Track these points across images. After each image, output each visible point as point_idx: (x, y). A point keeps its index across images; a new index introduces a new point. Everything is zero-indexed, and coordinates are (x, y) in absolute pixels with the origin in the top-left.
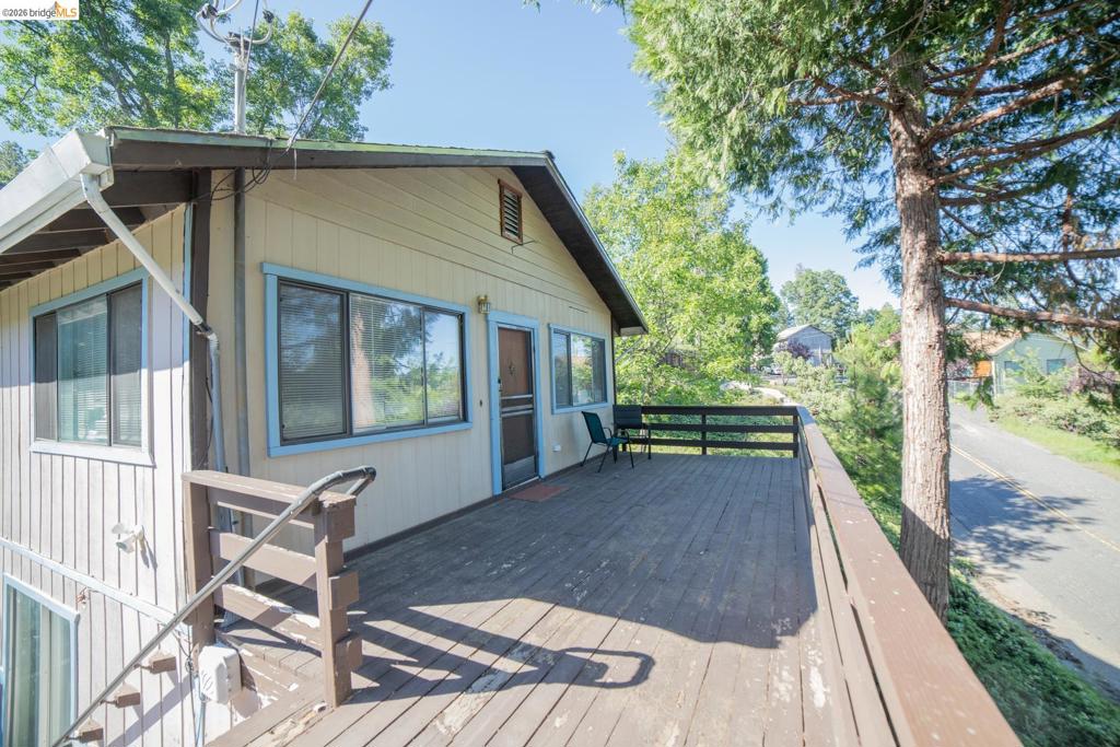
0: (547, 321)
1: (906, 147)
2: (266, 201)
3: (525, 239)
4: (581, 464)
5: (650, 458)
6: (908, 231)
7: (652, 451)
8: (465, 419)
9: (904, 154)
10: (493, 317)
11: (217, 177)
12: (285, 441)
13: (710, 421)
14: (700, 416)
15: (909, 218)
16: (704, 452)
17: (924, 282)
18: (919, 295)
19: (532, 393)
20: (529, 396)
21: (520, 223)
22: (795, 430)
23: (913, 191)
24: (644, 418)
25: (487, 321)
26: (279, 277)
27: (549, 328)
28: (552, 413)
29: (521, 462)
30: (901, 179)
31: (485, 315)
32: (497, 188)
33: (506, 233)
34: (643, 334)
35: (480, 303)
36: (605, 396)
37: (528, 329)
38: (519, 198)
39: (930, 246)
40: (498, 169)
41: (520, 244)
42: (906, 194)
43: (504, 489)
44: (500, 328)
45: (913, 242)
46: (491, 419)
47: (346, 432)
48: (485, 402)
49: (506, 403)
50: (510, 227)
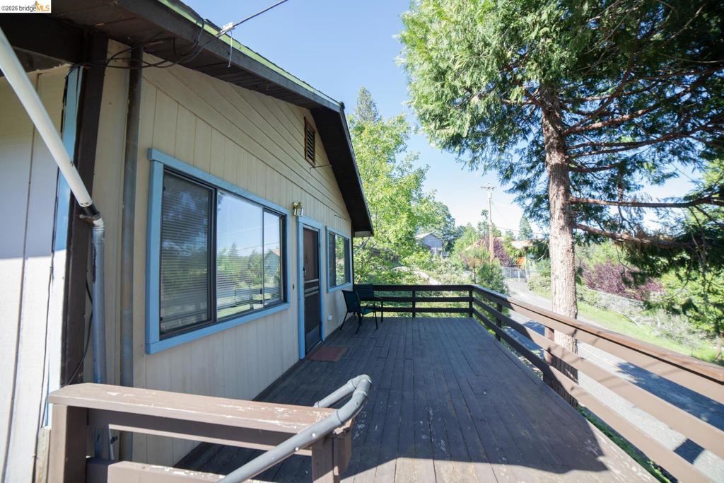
0: (325, 225)
1: (553, 136)
2: (157, 88)
3: (317, 165)
4: (341, 328)
5: (382, 321)
6: (555, 185)
7: (384, 316)
8: (285, 300)
9: (552, 140)
10: (301, 220)
11: (114, 47)
12: (164, 335)
14: (411, 292)
16: (414, 315)
17: (564, 214)
18: (562, 222)
19: (318, 278)
20: (317, 280)
21: (314, 152)
22: (470, 300)
23: (557, 162)
24: (376, 293)
25: (298, 222)
26: (165, 165)
27: (326, 230)
28: (327, 292)
29: (313, 331)
30: (550, 153)
31: (297, 217)
32: (303, 122)
33: (308, 158)
34: (370, 236)
35: (294, 208)
36: (348, 277)
37: (317, 230)
38: (314, 133)
39: (567, 193)
40: (304, 109)
41: (314, 167)
42: (553, 163)
43: (306, 354)
44: (304, 228)
45: (558, 190)
46: (299, 299)
47: (210, 320)
48: (296, 286)
49: (307, 286)
50: (309, 154)
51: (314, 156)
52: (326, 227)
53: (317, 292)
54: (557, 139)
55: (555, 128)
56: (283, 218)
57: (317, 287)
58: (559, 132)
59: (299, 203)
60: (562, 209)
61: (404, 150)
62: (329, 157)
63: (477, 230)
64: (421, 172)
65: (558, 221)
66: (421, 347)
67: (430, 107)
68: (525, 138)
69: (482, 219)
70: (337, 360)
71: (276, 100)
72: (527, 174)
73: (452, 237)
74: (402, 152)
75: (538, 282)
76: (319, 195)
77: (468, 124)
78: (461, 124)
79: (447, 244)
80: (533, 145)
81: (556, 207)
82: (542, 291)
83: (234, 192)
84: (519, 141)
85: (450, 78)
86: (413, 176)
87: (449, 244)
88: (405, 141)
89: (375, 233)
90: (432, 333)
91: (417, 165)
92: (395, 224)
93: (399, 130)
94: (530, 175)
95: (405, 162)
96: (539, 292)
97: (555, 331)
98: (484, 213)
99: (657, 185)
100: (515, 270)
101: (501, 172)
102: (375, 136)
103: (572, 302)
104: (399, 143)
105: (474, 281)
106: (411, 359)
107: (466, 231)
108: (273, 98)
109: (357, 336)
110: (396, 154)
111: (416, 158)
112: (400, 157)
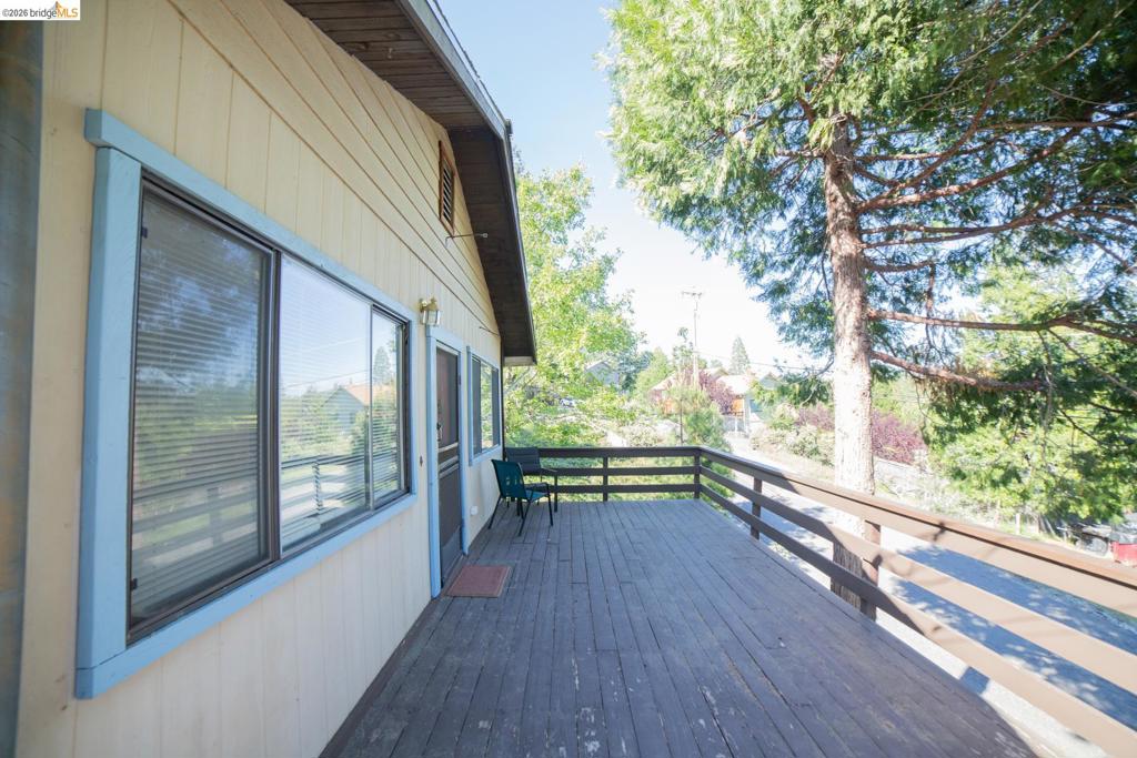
0: (467, 344)
1: (843, 210)
3: (455, 231)
4: (489, 526)
5: (556, 509)
6: (845, 286)
8: (409, 490)
9: (841, 216)
10: (433, 333)
12: (139, 626)
13: (614, 464)
14: (601, 460)
15: (845, 274)
16: (605, 498)
17: (860, 335)
18: (855, 345)
19: (457, 440)
20: (456, 445)
21: (452, 209)
22: (696, 471)
23: (849, 251)
24: (545, 462)
25: (428, 337)
26: (144, 169)
27: (468, 353)
28: (470, 465)
29: (452, 540)
30: (839, 237)
31: (427, 327)
32: (437, 150)
33: (443, 217)
34: (530, 365)
35: (422, 310)
36: (498, 437)
37: (456, 353)
38: (453, 175)
39: (864, 301)
40: (438, 124)
41: (452, 237)
42: (844, 253)
43: (442, 586)
44: (438, 349)
45: (851, 297)
46: (430, 484)
47: (266, 556)
48: (424, 460)
49: (442, 457)
50: (446, 211)
51: (452, 216)
52: (468, 348)
53: (455, 467)
54: (849, 214)
55: (847, 199)
56: (404, 327)
57: (456, 458)
58: (853, 206)
59: (433, 301)
60: (857, 328)
61: (579, 225)
62: (472, 222)
63: (670, 357)
64: (609, 261)
65: (848, 346)
66: (639, 558)
67: (653, 148)
68: (782, 215)
69: (680, 341)
70: (499, 592)
71: (396, 93)
72: (783, 272)
73: (633, 368)
74: (577, 229)
75: (764, 438)
76: (457, 288)
77: (722, 177)
78: (710, 177)
79: (624, 377)
80: (793, 227)
81: (848, 324)
82: (771, 452)
83: (319, 264)
84: (774, 219)
85: (702, 95)
86: (595, 266)
87: (628, 378)
88: (583, 210)
89: (539, 360)
90: (646, 529)
91: (603, 249)
92: (567, 345)
93: (574, 190)
94: (788, 274)
95: (582, 244)
96: (767, 453)
97: (882, 528)
98: (682, 332)
99: (969, 297)
100: (730, 419)
101: (745, 267)
102: (536, 198)
103: (868, 475)
104: (574, 212)
105: (680, 437)
106: (630, 583)
107: (654, 359)
108: (391, 88)
109: (521, 539)
110: (567, 231)
111: (600, 237)
112: (575, 236)
